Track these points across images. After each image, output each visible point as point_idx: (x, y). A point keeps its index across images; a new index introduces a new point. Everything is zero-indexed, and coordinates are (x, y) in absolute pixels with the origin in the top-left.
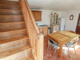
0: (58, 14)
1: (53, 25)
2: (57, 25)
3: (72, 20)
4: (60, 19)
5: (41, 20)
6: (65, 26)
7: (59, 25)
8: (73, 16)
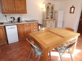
0: (54, 5)
1: (46, 21)
2: (53, 21)
3: (73, 13)
4: (56, 12)
5: (26, 13)
6: (63, 22)
7: (55, 21)
8: (74, 8)
